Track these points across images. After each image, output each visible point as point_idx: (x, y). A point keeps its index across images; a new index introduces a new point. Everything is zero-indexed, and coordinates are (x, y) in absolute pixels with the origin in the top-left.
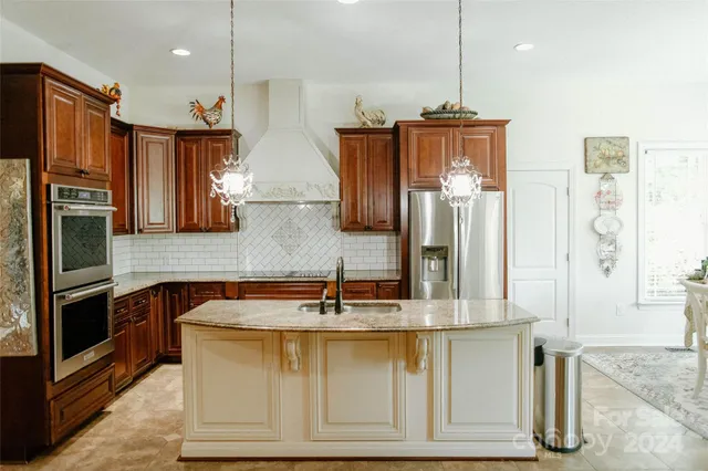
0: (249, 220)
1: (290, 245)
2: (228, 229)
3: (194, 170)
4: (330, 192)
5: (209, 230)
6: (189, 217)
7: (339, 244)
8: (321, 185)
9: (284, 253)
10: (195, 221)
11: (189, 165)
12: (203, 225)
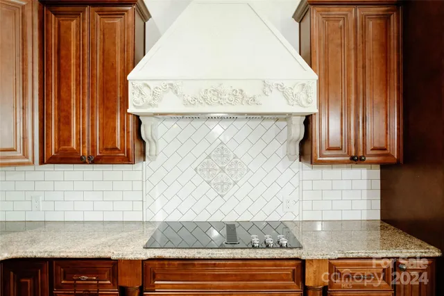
0: (161, 144)
1: (223, 183)
2: (128, 160)
3: (73, 61)
4: (303, 96)
5: (96, 160)
6: (64, 140)
7: (295, 181)
8: (287, 85)
9: (213, 194)
10: (74, 145)
11: (63, 53)
12: (85, 151)
